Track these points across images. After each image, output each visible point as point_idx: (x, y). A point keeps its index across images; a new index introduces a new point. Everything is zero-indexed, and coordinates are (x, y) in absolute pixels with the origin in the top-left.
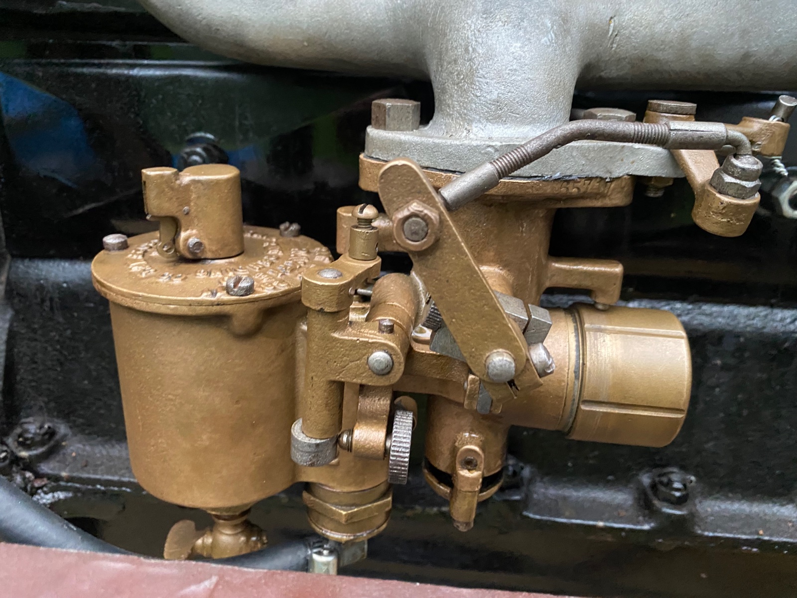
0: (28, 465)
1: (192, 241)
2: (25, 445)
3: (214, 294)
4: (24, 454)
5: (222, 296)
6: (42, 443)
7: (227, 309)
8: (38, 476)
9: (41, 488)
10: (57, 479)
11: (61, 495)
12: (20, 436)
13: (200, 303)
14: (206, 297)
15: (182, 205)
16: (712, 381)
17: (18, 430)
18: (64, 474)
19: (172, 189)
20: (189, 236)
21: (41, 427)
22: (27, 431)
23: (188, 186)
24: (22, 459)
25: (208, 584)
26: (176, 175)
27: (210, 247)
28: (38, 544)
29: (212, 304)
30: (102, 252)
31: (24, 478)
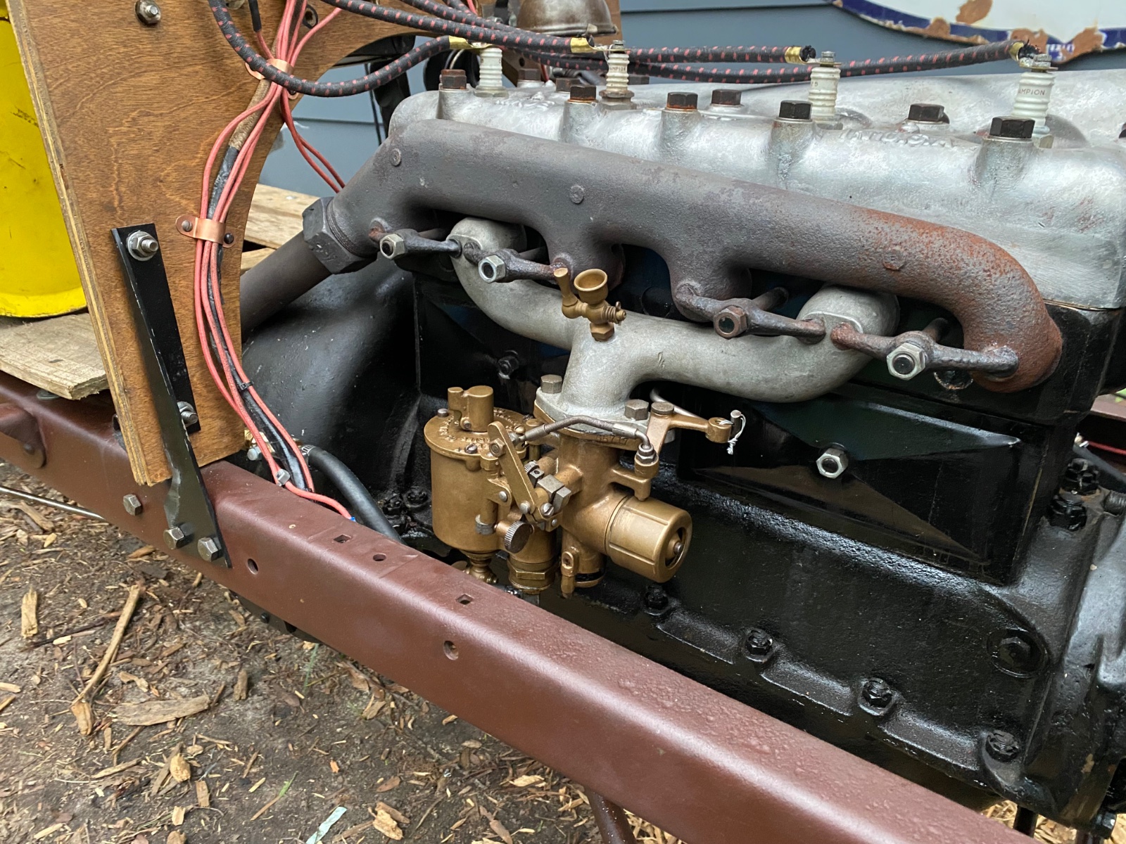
0: (410, 513)
1: (466, 422)
2: (412, 501)
3: (460, 450)
4: (409, 506)
5: (462, 452)
6: (418, 502)
7: (463, 458)
8: (413, 520)
9: (413, 527)
10: (422, 525)
11: (422, 535)
12: (409, 495)
13: (453, 453)
14: (456, 451)
15: (463, 406)
16: (796, 577)
17: (409, 492)
18: (425, 523)
19: (459, 399)
20: (465, 420)
21: (420, 493)
22: (413, 493)
23: (466, 398)
24: (407, 508)
25: (414, 556)
26: (462, 393)
27: (474, 427)
28: (375, 529)
29: (457, 454)
30: (436, 417)
31: (406, 519)
